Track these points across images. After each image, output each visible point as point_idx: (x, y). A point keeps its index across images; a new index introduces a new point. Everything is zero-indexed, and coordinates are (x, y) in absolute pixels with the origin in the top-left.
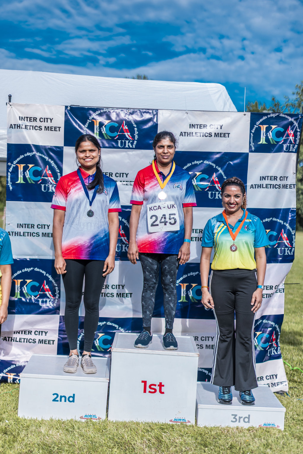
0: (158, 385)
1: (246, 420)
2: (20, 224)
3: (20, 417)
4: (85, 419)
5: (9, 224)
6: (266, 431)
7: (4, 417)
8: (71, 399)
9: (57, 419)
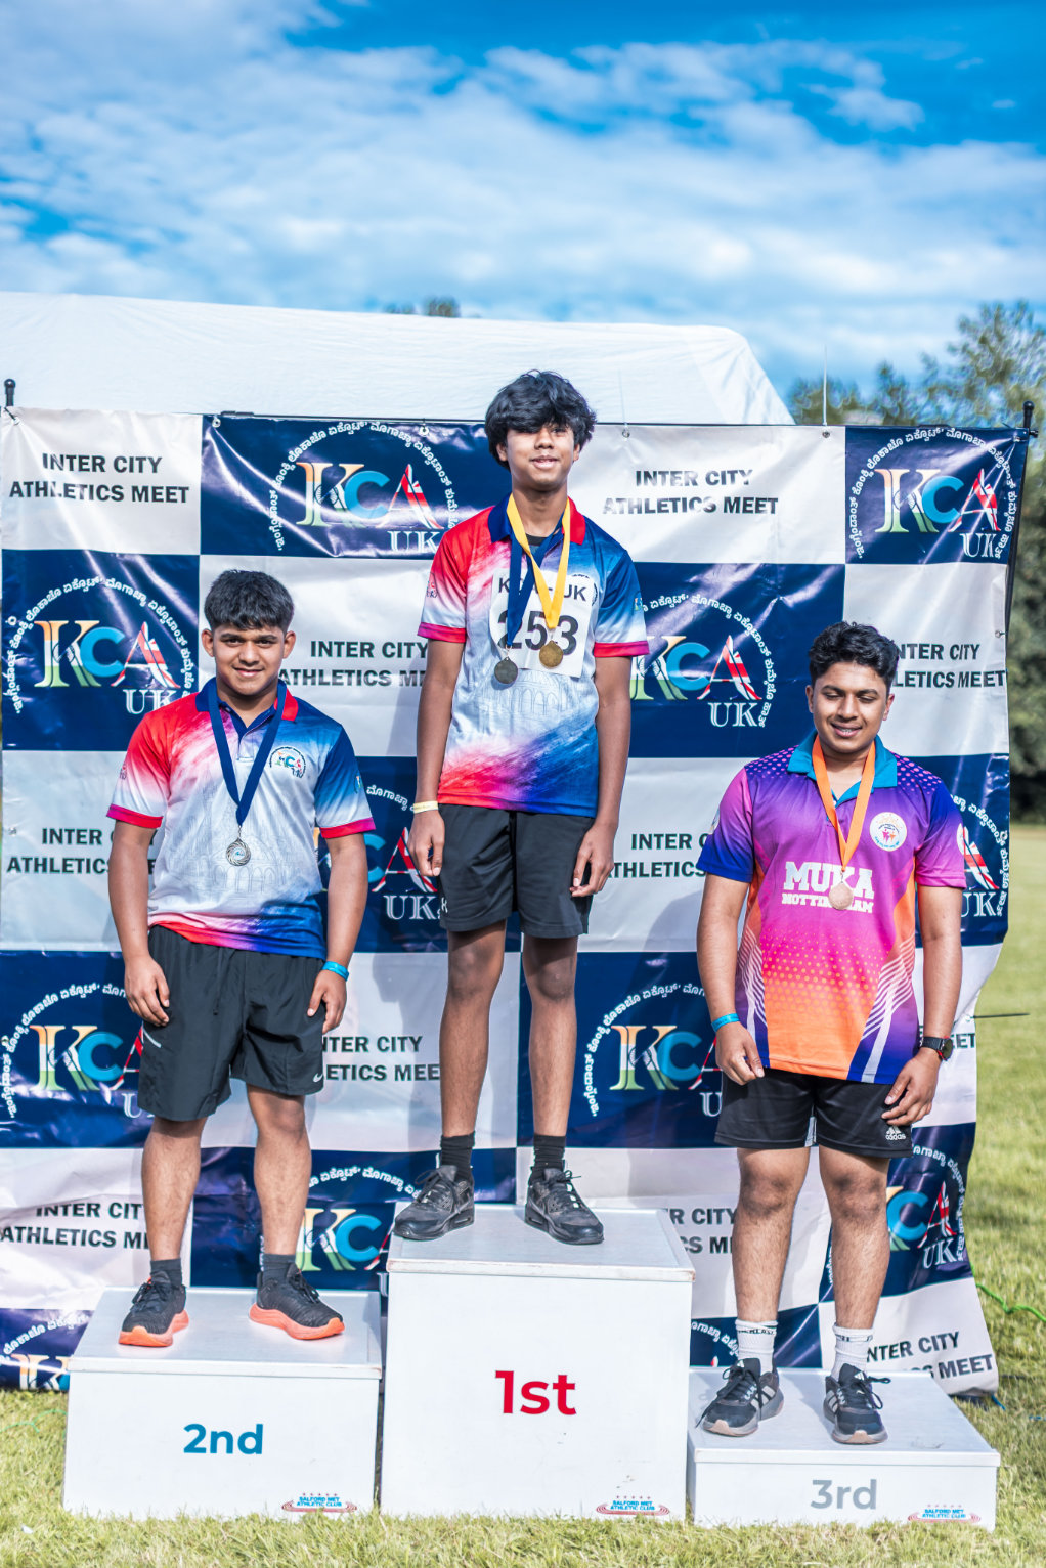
0: (555, 1386)
1: (864, 1498)
2: (53, 832)
3: (73, 1513)
4: (301, 1510)
5: (15, 831)
6: (933, 1535)
7: (15, 1513)
8: (250, 1443)
9: (203, 1515)
